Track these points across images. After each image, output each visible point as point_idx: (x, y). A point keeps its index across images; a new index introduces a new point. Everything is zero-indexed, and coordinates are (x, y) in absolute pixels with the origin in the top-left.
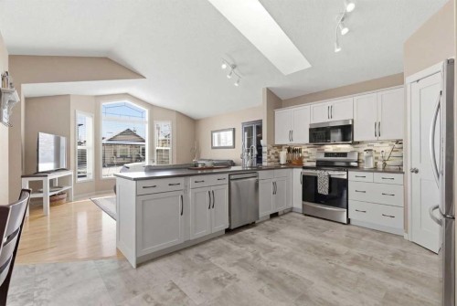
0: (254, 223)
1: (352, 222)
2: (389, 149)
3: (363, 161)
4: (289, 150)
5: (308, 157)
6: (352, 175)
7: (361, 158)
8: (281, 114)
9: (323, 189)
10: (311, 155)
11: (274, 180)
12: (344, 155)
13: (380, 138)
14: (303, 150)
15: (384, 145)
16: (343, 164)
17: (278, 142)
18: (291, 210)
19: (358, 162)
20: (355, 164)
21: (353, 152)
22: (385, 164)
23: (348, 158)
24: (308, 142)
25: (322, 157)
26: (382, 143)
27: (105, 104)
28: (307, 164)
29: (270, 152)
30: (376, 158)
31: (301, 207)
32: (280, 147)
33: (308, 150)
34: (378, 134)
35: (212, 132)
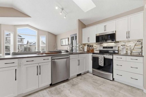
0: (68, 79)
1: (115, 80)
2: (134, 44)
3: (121, 51)
4: (88, 46)
5: (96, 49)
6: (115, 57)
7: (119, 49)
8: (85, 30)
9: (101, 63)
10: (97, 48)
11: (79, 59)
12: (112, 47)
13: (129, 39)
14: (94, 46)
15: (130, 43)
16: (112, 52)
17: (83, 43)
18: (88, 72)
19: (118, 51)
20: (117, 52)
21: (116, 46)
22: (132, 52)
23: (114, 49)
24: (95, 42)
25: (102, 49)
26: (130, 42)
27: (18, 28)
28: (95, 52)
29: (80, 47)
30: (127, 49)
31: (92, 71)
32: (85, 45)
33: (96, 46)
34: (128, 37)
35: (61, 39)
